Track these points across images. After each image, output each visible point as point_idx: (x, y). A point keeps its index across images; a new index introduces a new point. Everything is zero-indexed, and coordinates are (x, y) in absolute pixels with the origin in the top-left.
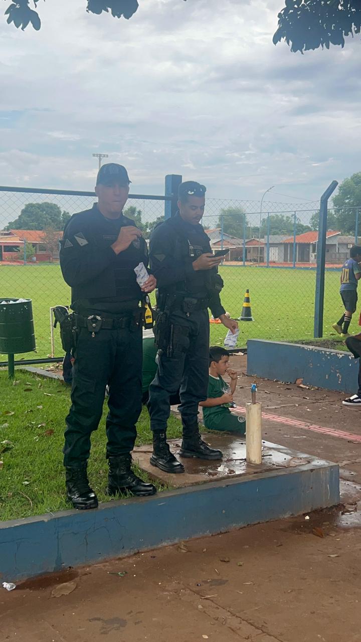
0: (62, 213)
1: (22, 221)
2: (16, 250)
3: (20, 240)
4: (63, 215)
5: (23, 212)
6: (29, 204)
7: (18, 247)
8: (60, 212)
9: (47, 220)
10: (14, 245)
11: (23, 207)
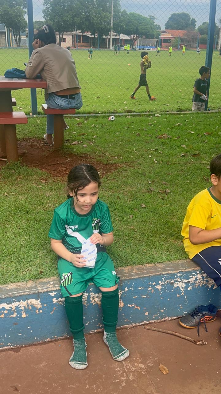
0: (191, 20)
1: (169, 24)
2: (169, 42)
3: (171, 36)
4: (191, 21)
5: (170, 19)
6: (173, 14)
7: (171, 39)
8: (190, 18)
9: (183, 24)
10: (169, 38)
11: (170, 16)
